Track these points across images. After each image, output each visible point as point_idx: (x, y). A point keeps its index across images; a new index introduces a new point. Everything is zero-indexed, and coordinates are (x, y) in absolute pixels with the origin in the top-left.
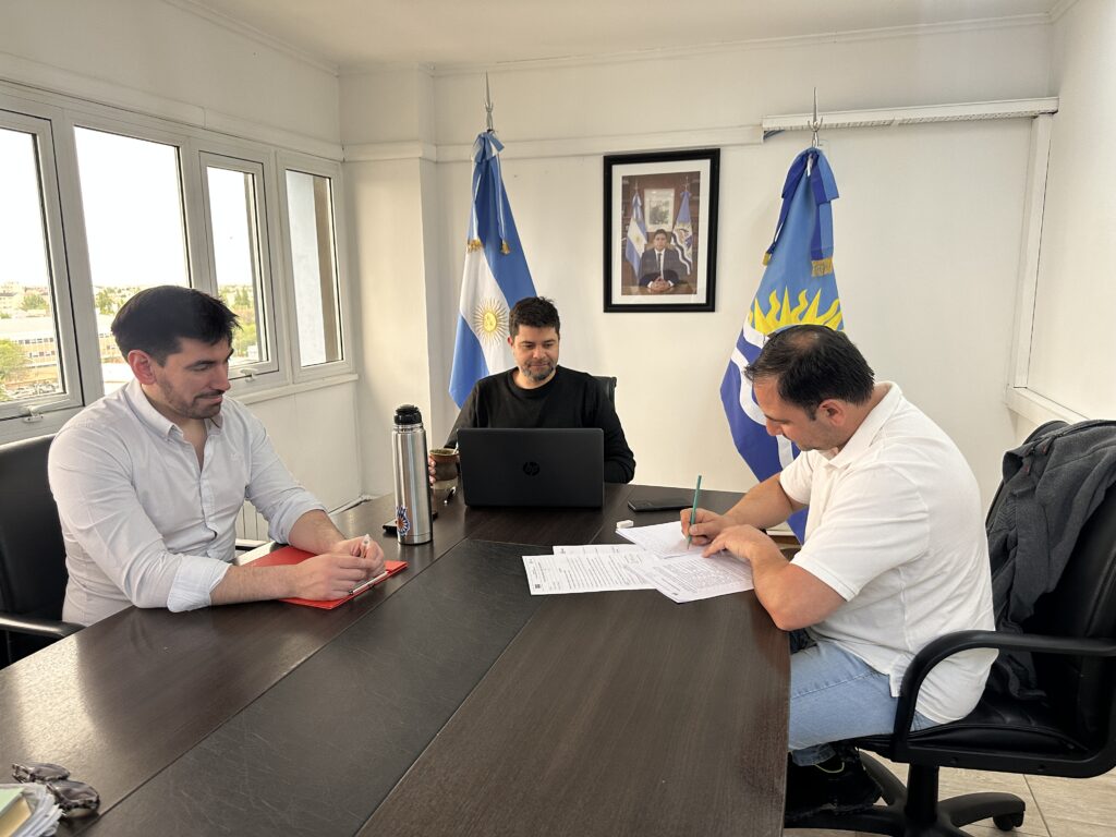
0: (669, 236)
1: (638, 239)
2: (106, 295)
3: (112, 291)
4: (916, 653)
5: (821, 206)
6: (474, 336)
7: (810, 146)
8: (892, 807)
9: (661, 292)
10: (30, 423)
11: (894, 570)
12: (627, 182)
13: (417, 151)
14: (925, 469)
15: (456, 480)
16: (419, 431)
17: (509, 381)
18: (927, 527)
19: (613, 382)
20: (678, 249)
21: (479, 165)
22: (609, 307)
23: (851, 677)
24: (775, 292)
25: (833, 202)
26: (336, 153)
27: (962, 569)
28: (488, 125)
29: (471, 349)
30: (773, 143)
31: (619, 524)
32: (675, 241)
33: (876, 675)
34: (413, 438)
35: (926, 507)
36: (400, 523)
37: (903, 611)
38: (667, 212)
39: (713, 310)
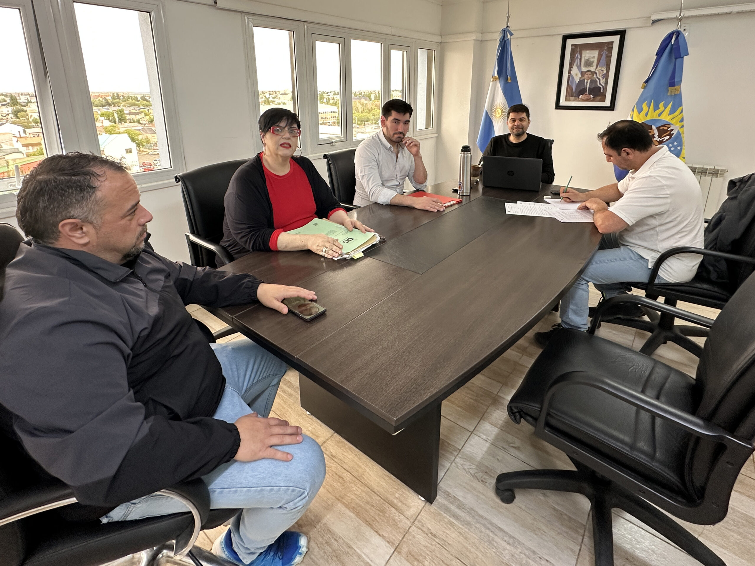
0: (593, 73)
1: (576, 75)
2: (322, 95)
3: (324, 93)
4: (663, 252)
5: (678, 60)
6: (490, 119)
7: (676, 29)
8: (653, 322)
9: (586, 100)
10: (332, 146)
11: (652, 216)
12: (574, 47)
13: (474, 37)
14: (671, 178)
15: (479, 177)
16: (469, 155)
17: (506, 139)
18: (668, 201)
19: (552, 141)
20: (597, 79)
21: (501, 42)
22: (558, 107)
23: (631, 258)
24: (646, 102)
25: (685, 57)
26: (438, 39)
27: (686, 220)
28: (507, 24)
29: (489, 124)
30: (657, 26)
31: (545, 197)
32: (596, 76)
33: (643, 259)
34: (467, 157)
35: (668, 192)
36: (459, 188)
37: (658, 235)
38: (593, 62)
39: (613, 110)
